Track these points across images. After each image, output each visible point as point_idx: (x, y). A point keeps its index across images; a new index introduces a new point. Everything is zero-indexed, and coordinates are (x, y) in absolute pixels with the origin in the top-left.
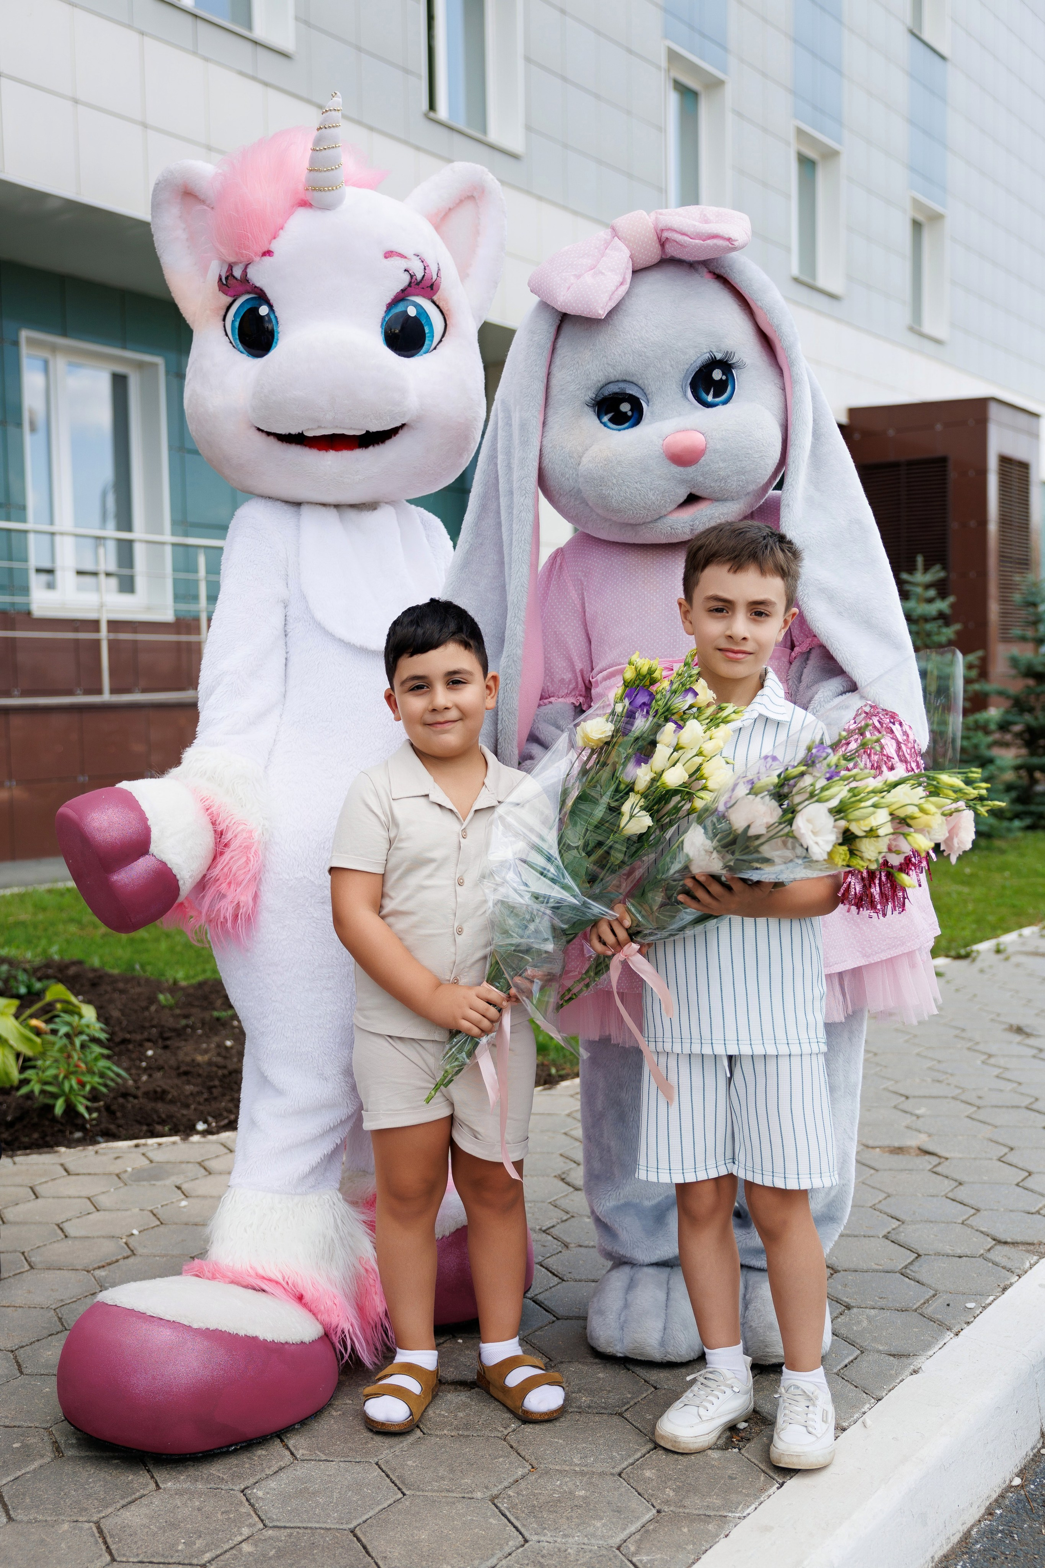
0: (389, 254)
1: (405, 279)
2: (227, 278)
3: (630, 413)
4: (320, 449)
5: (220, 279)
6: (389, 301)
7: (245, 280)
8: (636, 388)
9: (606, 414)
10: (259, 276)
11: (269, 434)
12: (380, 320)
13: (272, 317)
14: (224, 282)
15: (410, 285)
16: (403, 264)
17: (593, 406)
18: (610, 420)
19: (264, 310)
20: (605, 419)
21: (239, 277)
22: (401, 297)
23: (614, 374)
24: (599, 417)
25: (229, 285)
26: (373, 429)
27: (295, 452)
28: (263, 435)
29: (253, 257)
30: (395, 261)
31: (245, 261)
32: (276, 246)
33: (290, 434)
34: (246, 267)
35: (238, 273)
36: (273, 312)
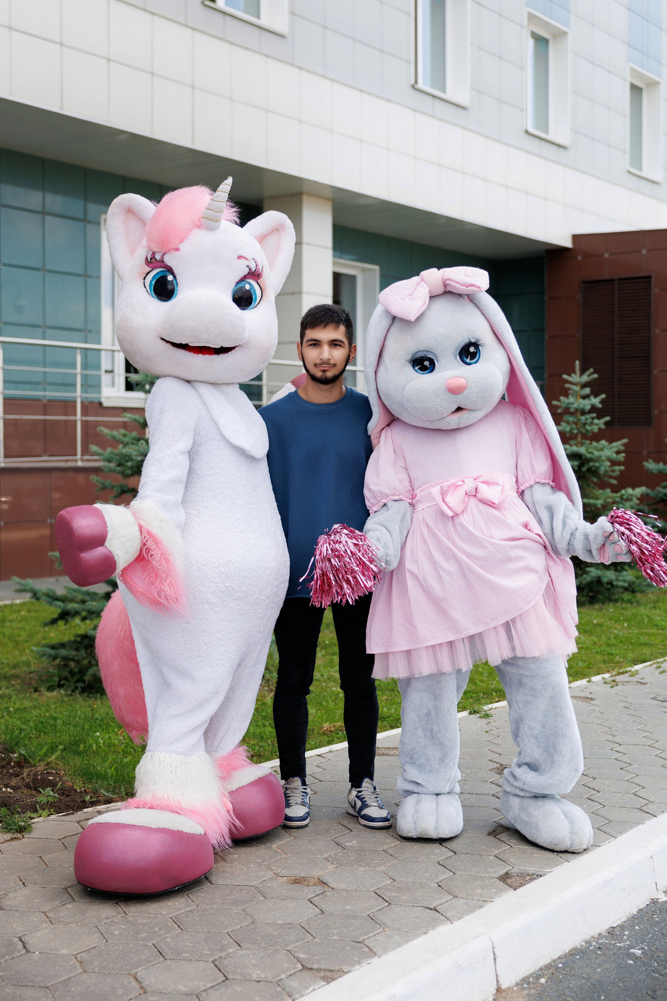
0: (240, 257)
1: (247, 271)
2: (151, 259)
3: (429, 366)
4: (195, 353)
5: (147, 259)
6: (237, 281)
7: (162, 261)
8: (432, 354)
9: (417, 366)
10: (169, 260)
11: (168, 342)
13: (175, 282)
14: (149, 260)
15: (248, 274)
16: (245, 263)
17: (411, 362)
18: (419, 369)
19: (170, 278)
20: (417, 368)
21: (158, 259)
22: (243, 280)
23: (421, 348)
24: (413, 367)
25: (151, 262)
26: (225, 345)
27: (181, 352)
28: (165, 342)
29: (169, 251)
30: (243, 261)
31: (164, 252)
32: (182, 246)
33: (181, 344)
34: (163, 255)
35: (158, 257)
36: (176, 279)
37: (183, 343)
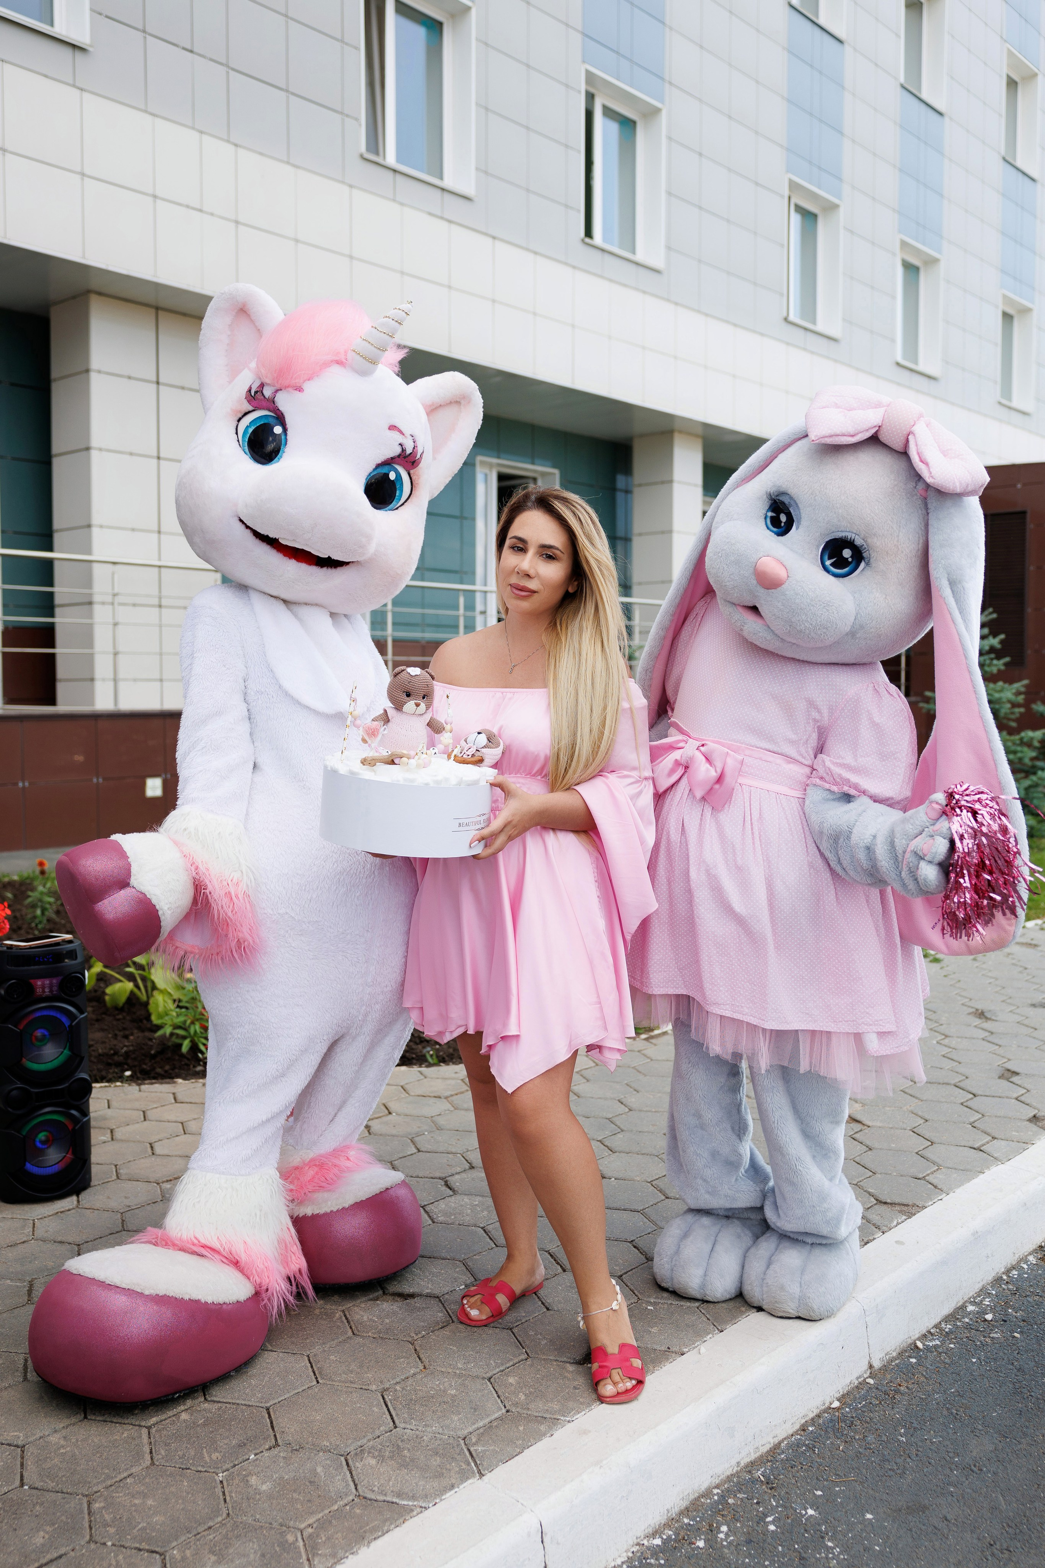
0: (392, 428)
1: (398, 450)
2: (256, 392)
4: (285, 555)
5: (250, 391)
6: (380, 462)
7: (272, 400)
10: (284, 402)
11: (247, 527)
12: (367, 474)
13: (283, 437)
14: (253, 394)
15: (399, 456)
16: (400, 439)
19: (278, 430)
21: (267, 397)
22: (388, 463)
25: (255, 397)
26: (335, 557)
27: (264, 549)
28: (243, 527)
29: (286, 387)
30: (395, 434)
31: (278, 387)
32: (308, 387)
33: (267, 536)
34: (277, 391)
35: (268, 392)
36: (286, 435)
37: (271, 536)
